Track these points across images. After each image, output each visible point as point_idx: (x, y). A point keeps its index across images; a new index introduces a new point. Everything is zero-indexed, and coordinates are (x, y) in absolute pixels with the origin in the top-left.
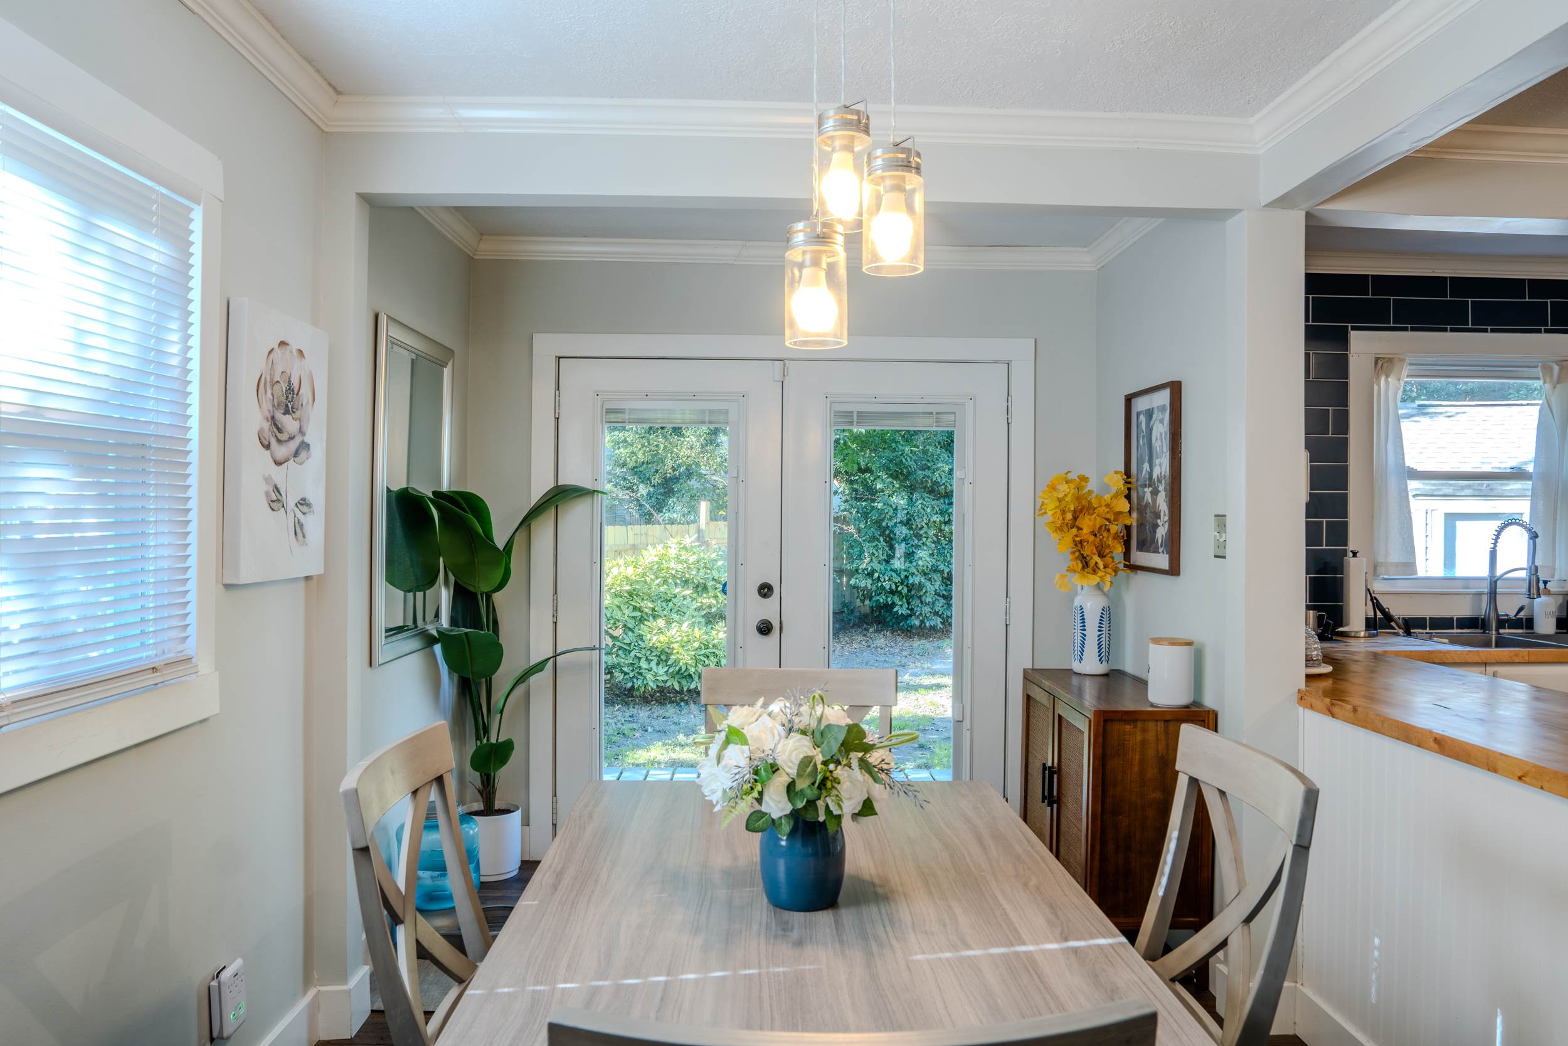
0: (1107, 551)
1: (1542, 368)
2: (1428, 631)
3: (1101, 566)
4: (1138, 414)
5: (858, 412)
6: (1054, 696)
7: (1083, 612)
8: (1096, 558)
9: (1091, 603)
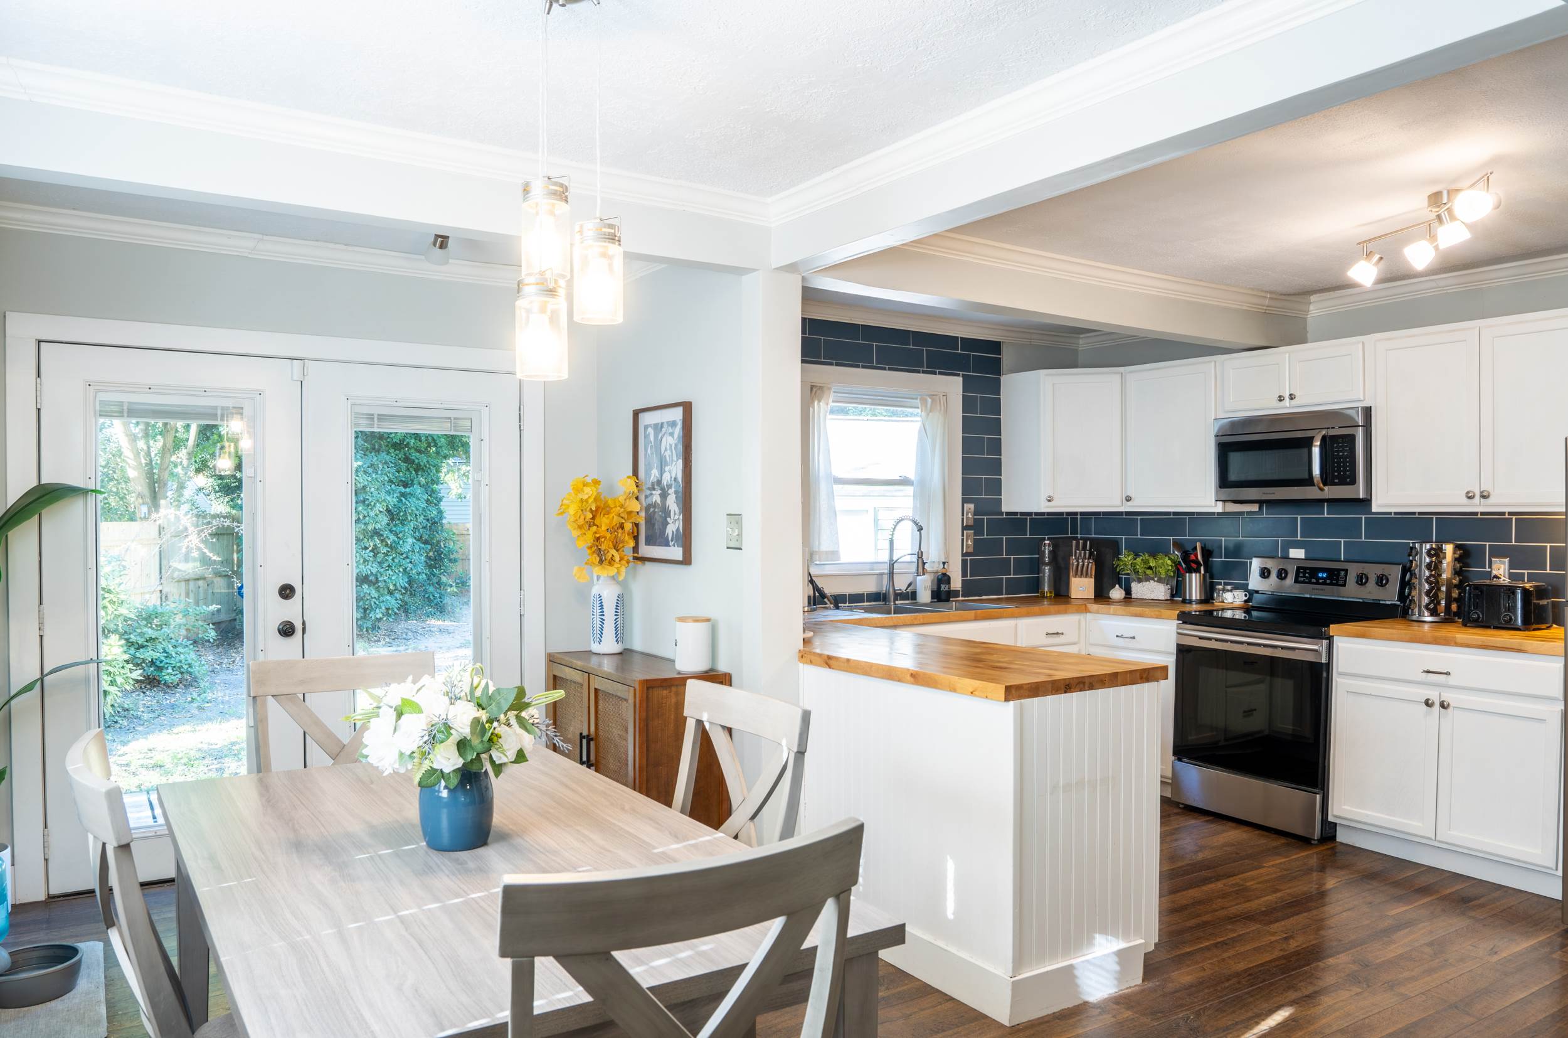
0: (621, 545)
1: (920, 400)
2: (847, 605)
3: (617, 558)
4: (646, 427)
5: (379, 415)
6: (589, 673)
7: (601, 600)
8: (613, 552)
9: (608, 592)
